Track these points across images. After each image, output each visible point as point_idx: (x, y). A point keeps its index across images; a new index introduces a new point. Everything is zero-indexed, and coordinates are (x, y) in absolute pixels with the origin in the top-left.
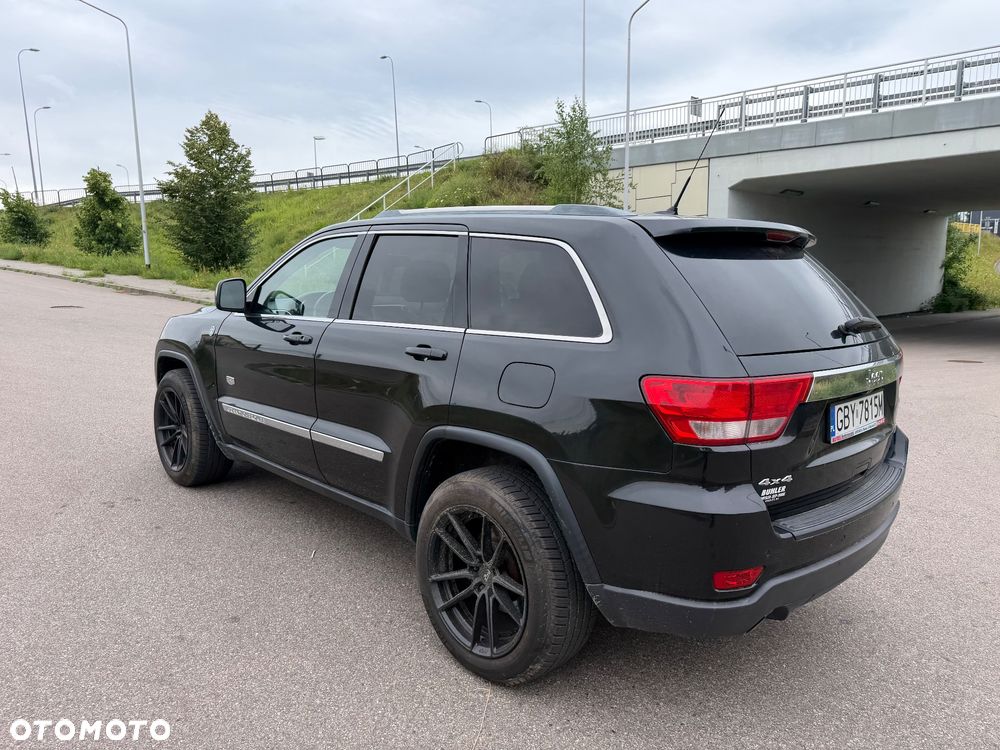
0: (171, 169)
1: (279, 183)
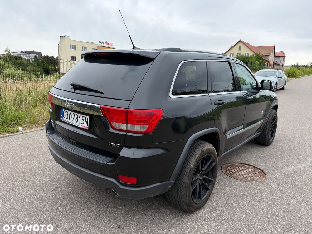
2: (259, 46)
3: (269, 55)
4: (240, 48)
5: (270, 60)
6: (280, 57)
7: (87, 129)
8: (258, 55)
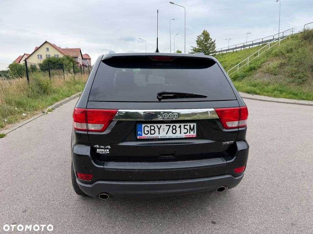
0: (192, 48)
1: (238, 48)
2: (65, 48)
3: (77, 57)
4: (48, 49)
5: (79, 62)
6: (86, 59)
7: (195, 136)
8: (68, 58)
